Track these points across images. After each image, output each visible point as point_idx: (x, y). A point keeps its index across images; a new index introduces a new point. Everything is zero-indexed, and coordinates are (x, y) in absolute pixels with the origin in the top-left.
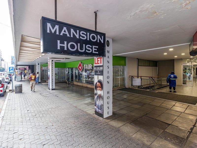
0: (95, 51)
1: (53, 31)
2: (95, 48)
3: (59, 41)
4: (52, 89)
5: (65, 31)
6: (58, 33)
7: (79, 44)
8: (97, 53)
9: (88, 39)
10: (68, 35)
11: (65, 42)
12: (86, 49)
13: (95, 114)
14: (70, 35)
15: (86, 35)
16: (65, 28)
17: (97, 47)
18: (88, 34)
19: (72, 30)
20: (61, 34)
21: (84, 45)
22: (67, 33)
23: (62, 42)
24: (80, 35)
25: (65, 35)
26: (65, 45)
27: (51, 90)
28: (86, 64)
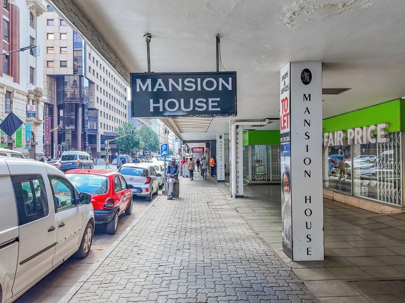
0: (213, 107)
1: (144, 88)
2: (213, 102)
3: (151, 101)
4: (237, 197)
5: (160, 85)
6: (150, 90)
7: (182, 100)
8: (219, 109)
9: (199, 89)
10: (165, 90)
11: (161, 100)
12: (195, 106)
13: (282, 251)
14: (168, 88)
15: (196, 83)
16: (160, 81)
17: (219, 99)
18: (199, 80)
19: (171, 81)
20: (155, 90)
21: (191, 100)
22: (163, 87)
23: (156, 101)
24: (184, 85)
25: (160, 90)
26: (161, 105)
27: (234, 197)
28: (329, 133)
